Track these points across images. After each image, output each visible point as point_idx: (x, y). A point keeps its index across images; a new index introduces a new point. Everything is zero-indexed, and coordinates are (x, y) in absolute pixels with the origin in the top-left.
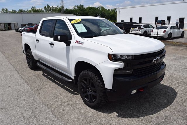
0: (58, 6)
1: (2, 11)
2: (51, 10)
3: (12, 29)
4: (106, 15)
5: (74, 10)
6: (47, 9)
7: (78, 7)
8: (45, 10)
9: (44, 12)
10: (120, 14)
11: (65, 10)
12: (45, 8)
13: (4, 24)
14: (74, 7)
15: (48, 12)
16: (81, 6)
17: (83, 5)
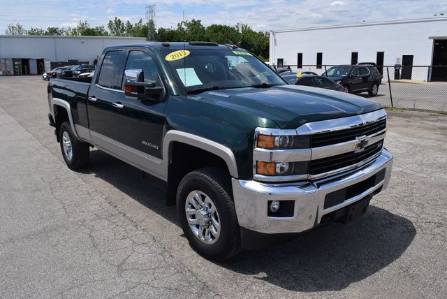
0: (141, 22)
1: (8, 30)
2: (124, 31)
3: (31, 72)
4: (252, 46)
5: (177, 31)
6: (115, 28)
7: (188, 25)
8: (109, 32)
9: (106, 34)
10: (276, 45)
11: (157, 31)
12: (110, 25)
13: (14, 60)
14: (179, 24)
15: (118, 35)
16: (195, 22)
17: (199, 21)
